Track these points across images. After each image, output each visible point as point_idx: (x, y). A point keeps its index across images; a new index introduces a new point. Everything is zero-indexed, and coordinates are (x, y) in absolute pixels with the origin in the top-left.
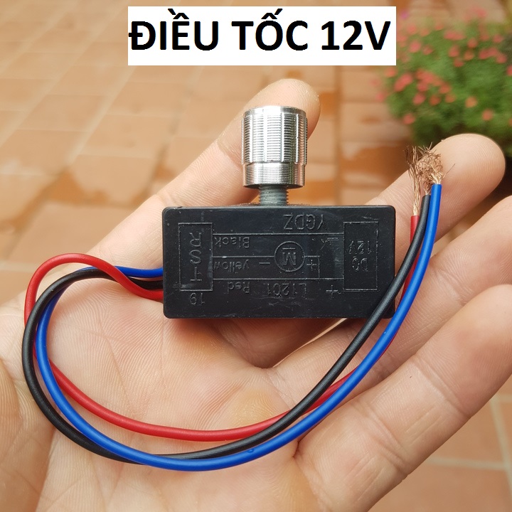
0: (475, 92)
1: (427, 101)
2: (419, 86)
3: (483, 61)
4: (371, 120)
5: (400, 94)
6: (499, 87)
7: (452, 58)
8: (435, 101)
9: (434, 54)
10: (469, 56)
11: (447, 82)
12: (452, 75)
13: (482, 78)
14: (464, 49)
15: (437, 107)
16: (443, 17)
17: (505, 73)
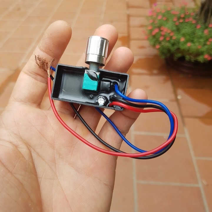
0: (184, 35)
1: (165, 39)
2: (162, 33)
3: (187, 22)
4: (142, 47)
5: (154, 36)
6: (194, 33)
7: (175, 22)
8: (168, 39)
9: (167, 20)
10: (181, 21)
11: (173, 31)
12: (175, 28)
13: (187, 30)
14: (179, 18)
15: (169, 41)
16: (171, 5)
17: (196, 27)
